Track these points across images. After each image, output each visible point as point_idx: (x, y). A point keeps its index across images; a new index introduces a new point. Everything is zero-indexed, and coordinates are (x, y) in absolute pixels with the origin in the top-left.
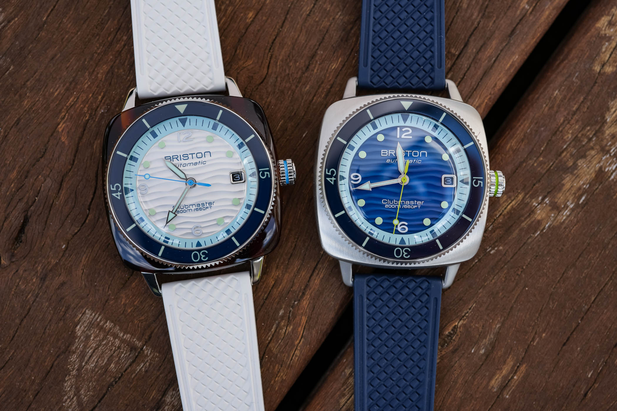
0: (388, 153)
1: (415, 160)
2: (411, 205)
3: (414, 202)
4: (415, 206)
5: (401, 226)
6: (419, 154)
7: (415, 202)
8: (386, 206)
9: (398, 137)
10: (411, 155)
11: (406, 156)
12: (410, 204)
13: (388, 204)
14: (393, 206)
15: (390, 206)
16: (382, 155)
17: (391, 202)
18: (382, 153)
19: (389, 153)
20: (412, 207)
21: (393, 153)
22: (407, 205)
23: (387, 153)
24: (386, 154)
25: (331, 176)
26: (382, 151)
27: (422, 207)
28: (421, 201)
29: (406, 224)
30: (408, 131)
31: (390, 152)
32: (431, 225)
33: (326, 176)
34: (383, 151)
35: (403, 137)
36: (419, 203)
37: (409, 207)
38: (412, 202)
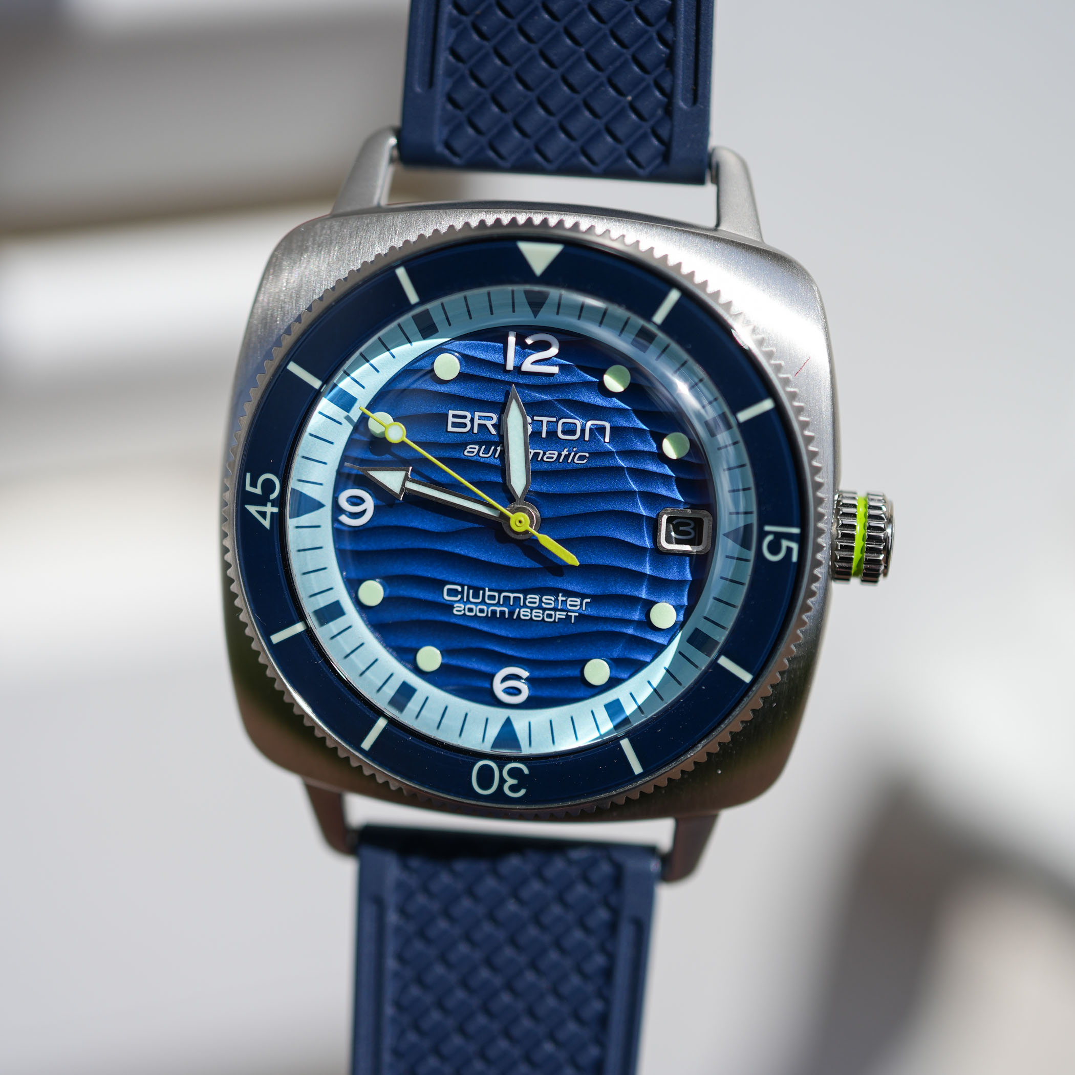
0: (472, 420)
1: (565, 452)
2: (544, 610)
3: (556, 600)
4: (560, 615)
5: (506, 679)
6: (583, 431)
7: (561, 598)
8: (459, 609)
9: (510, 366)
10: (552, 434)
11: (533, 438)
12: (540, 607)
13: (465, 603)
14: (482, 611)
15: (470, 610)
16: (450, 429)
17: (476, 596)
18: (451, 420)
19: (477, 422)
20: (550, 616)
21: (489, 424)
22: (532, 609)
23: (467, 421)
24: (465, 425)
25: (261, 500)
26: (451, 413)
27: (581, 617)
28: (583, 596)
29: (525, 674)
30: (546, 346)
31: (480, 418)
32: (613, 682)
33: (244, 498)
34: (454, 416)
35: (527, 366)
36: (574, 603)
37: (537, 615)
38: (549, 600)
